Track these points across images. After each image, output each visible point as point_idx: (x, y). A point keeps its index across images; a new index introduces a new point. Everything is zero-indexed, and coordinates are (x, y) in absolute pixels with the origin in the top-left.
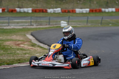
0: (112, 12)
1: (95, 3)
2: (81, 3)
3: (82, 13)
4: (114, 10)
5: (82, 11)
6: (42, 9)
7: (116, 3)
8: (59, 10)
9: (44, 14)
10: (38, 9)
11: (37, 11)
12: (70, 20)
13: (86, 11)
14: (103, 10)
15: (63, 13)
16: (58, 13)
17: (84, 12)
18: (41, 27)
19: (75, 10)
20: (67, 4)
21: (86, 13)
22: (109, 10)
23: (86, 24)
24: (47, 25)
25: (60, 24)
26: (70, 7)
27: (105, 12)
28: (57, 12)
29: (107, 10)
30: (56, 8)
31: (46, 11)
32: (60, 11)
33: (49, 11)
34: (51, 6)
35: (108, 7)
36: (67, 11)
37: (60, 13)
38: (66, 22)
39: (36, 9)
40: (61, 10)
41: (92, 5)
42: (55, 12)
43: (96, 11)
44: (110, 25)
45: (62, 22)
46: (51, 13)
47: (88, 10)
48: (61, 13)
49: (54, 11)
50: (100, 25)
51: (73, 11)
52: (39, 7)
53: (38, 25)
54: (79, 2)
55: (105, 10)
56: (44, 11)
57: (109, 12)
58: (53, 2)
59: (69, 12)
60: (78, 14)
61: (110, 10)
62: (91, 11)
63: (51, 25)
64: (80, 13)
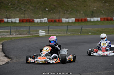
0: (97, 21)
1: (82, 12)
2: (68, 13)
3: (68, 23)
4: (99, 19)
5: (68, 21)
6: (29, 19)
7: (102, 13)
8: (45, 20)
9: (31, 23)
10: (25, 19)
11: (24, 21)
12: (50, 29)
13: (72, 20)
14: (89, 19)
15: (49, 23)
16: (45, 23)
17: (71, 21)
18: (21, 36)
19: (61, 20)
20: (54, 15)
21: (72, 22)
22: (94, 20)
23: (66, 33)
24: (26, 34)
25: (39, 33)
26: (57, 17)
27: (90, 21)
28: (43, 22)
29: (92, 20)
30: (43, 18)
31: (33, 21)
32: (47, 21)
33: (36, 20)
34: (39, 16)
35: (93, 16)
36: (53, 21)
37: (46, 22)
38: (44, 32)
39: (23, 19)
40: (48, 19)
41: (78, 15)
42: (42, 22)
43: (81, 20)
44: (90, 33)
45: (41, 31)
46: (37, 23)
47: (74, 19)
48: (48, 23)
49: (41, 20)
50: (79, 34)
51: (60, 21)
52: (27, 17)
53: (17, 35)
54: (66, 12)
55: (90, 20)
56: (31, 21)
57: (94, 21)
58: (41, 13)
59: (55, 21)
60: (64, 23)
61: (96, 19)
62: (77, 21)
63: (31, 34)
64: (66, 23)
